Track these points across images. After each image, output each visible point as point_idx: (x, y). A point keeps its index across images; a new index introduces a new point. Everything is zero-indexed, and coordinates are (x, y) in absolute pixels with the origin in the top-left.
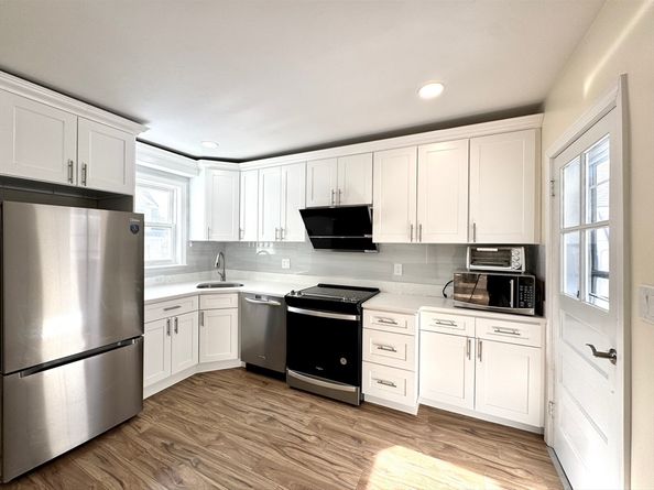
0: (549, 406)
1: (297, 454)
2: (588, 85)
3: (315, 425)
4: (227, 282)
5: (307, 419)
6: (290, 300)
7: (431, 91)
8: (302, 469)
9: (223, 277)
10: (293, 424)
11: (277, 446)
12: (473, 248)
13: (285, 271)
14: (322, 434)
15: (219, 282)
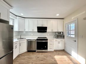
0: (65, 47)
1: (45, 60)
2: (72, 18)
3: (44, 56)
4: (21, 38)
5: (43, 56)
6: (37, 40)
7: (58, 15)
8: (47, 62)
9: (21, 37)
10: (42, 57)
11: (42, 61)
12: (58, 32)
13: (32, 36)
14: (46, 57)
15: (20, 38)
